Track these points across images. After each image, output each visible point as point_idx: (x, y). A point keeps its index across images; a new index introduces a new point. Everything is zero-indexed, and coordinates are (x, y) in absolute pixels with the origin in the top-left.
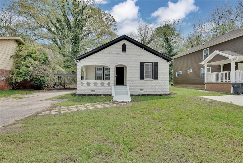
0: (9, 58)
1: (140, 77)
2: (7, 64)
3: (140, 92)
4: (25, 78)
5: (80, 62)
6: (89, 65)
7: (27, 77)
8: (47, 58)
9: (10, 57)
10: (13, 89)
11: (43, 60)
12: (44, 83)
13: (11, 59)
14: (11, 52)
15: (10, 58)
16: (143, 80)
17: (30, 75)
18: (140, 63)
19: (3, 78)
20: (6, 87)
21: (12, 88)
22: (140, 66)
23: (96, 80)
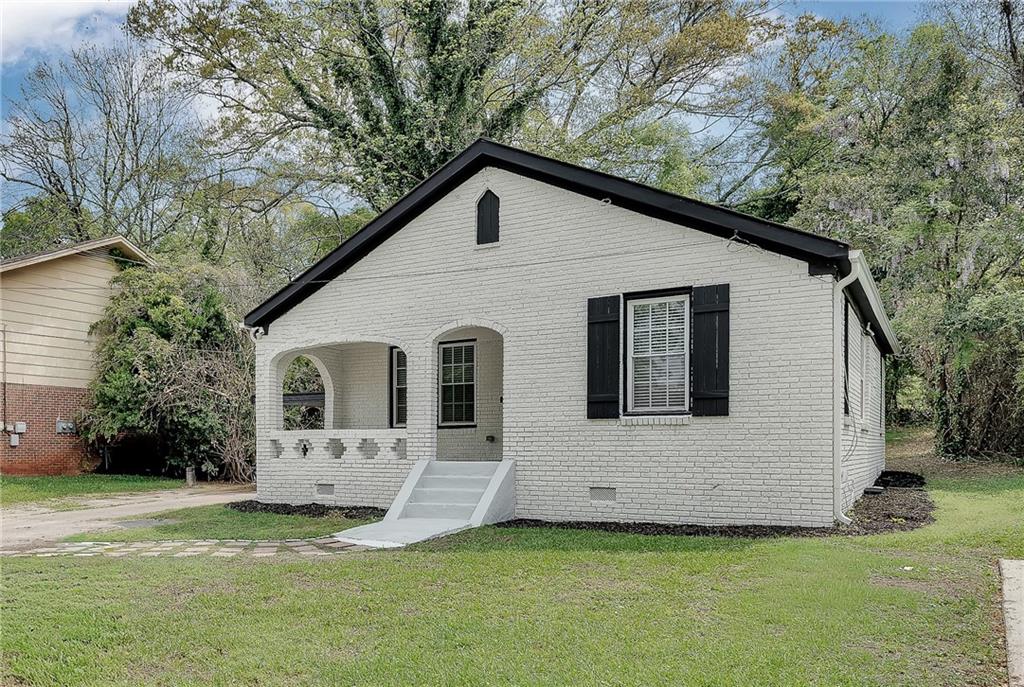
0: (85, 336)
1: (589, 403)
2: (77, 364)
3: (595, 502)
4: (125, 420)
5: (266, 333)
6: (304, 345)
7: (134, 419)
8: (218, 317)
9: (87, 328)
10: (100, 470)
11: (199, 328)
12: (209, 442)
13: (94, 337)
14: (94, 309)
15: (90, 333)
16: (612, 422)
17: (145, 407)
18: (592, 303)
19: (61, 425)
20: (73, 463)
21: (98, 468)
22: (591, 324)
23: (392, 427)
